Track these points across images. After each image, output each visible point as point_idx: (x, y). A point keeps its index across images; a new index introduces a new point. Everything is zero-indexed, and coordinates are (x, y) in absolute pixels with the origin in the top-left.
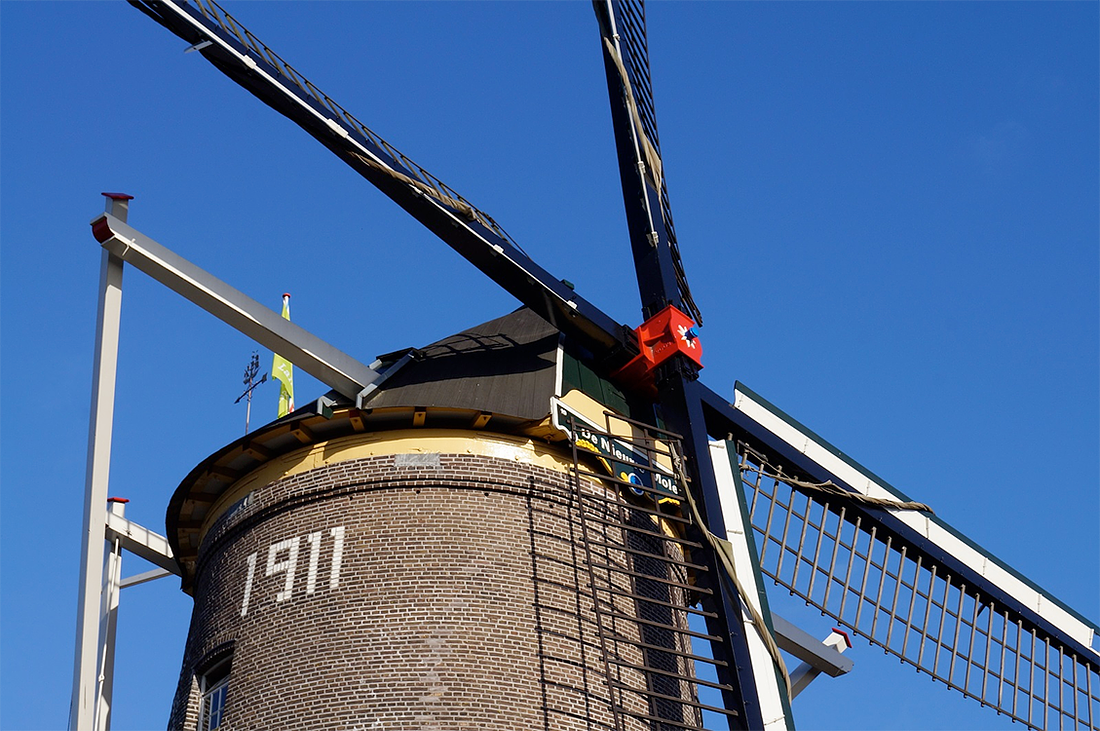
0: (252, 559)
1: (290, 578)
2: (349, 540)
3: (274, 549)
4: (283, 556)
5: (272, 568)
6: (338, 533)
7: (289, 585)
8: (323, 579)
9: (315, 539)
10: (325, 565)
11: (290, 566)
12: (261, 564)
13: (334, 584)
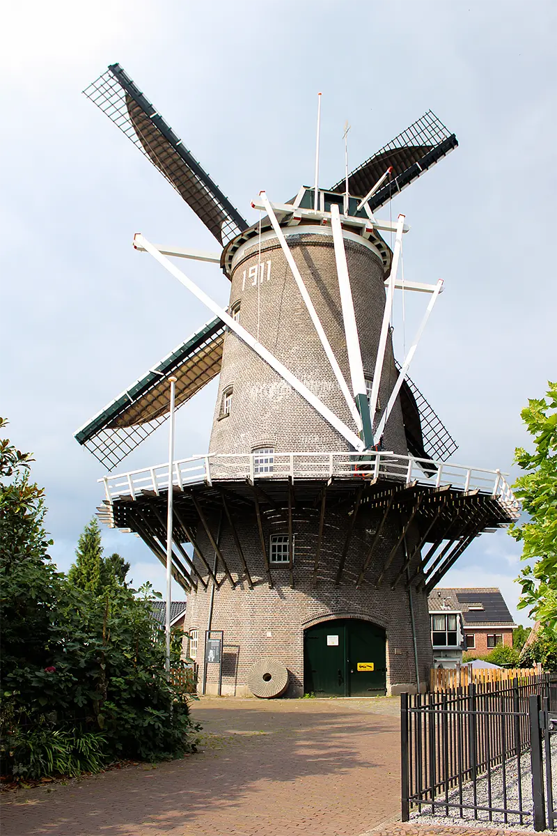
0: (245, 273)
1: (256, 278)
2: (272, 265)
3: (251, 269)
4: (253, 271)
5: (250, 275)
6: (269, 262)
7: (255, 280)
8: (265, 278)
9: (262, 265)
10: (265, 274)
11: (255, 274)
12: (247, 274)
13: (268, 279)
